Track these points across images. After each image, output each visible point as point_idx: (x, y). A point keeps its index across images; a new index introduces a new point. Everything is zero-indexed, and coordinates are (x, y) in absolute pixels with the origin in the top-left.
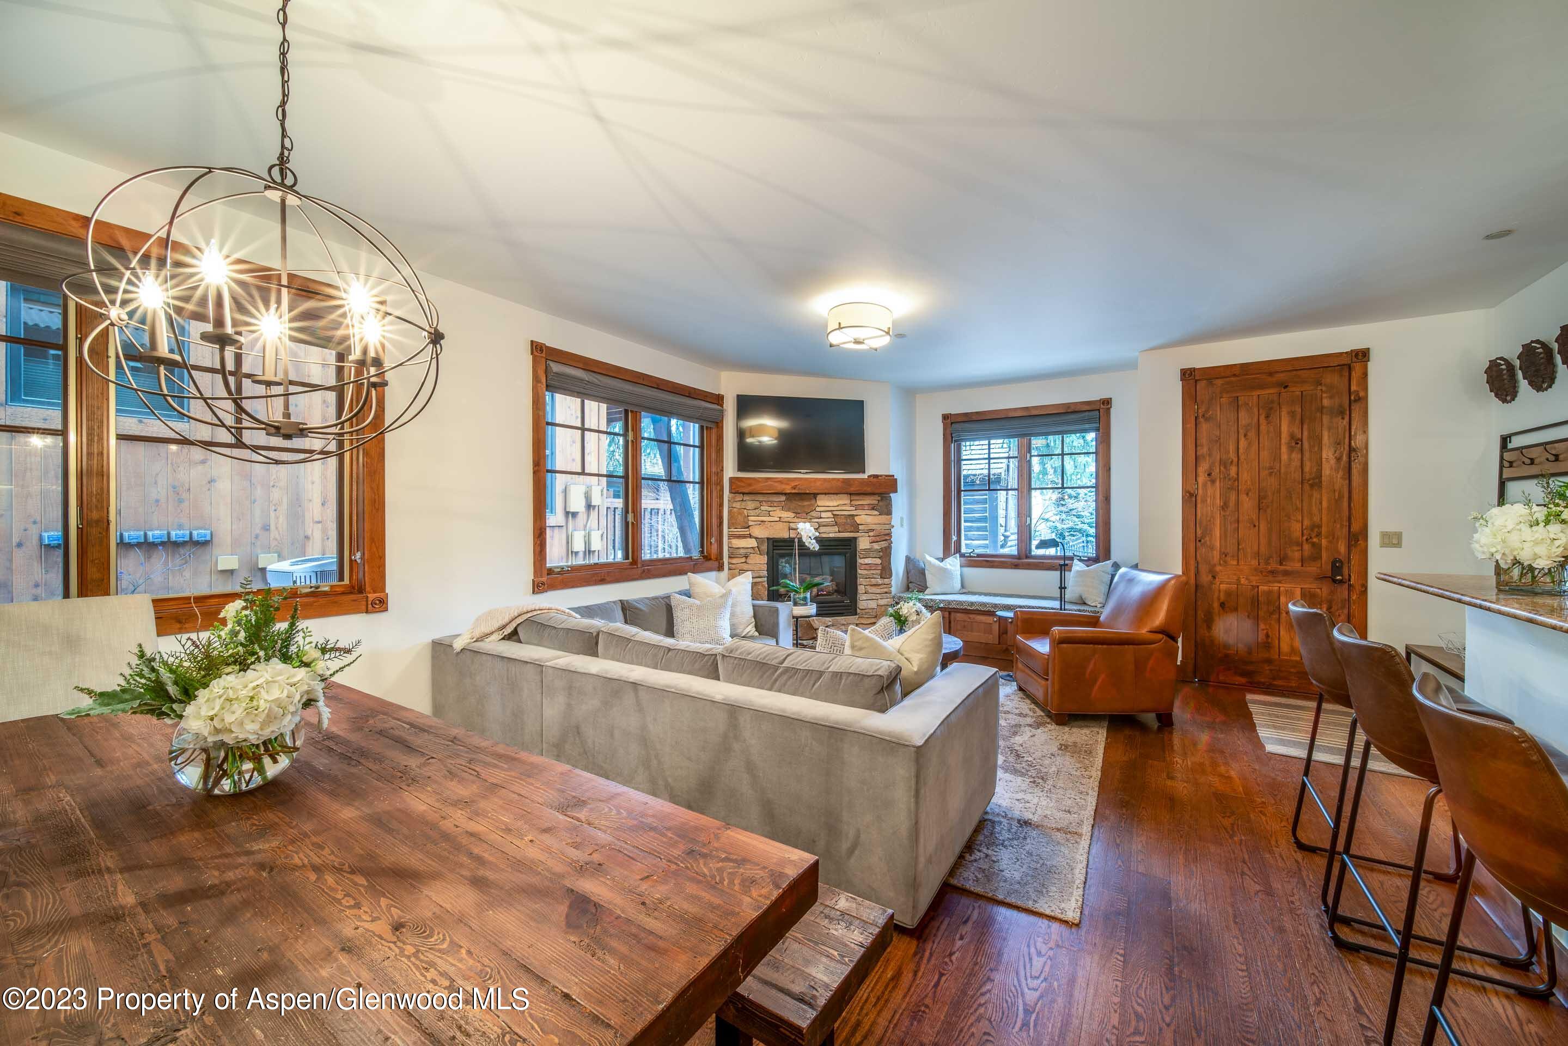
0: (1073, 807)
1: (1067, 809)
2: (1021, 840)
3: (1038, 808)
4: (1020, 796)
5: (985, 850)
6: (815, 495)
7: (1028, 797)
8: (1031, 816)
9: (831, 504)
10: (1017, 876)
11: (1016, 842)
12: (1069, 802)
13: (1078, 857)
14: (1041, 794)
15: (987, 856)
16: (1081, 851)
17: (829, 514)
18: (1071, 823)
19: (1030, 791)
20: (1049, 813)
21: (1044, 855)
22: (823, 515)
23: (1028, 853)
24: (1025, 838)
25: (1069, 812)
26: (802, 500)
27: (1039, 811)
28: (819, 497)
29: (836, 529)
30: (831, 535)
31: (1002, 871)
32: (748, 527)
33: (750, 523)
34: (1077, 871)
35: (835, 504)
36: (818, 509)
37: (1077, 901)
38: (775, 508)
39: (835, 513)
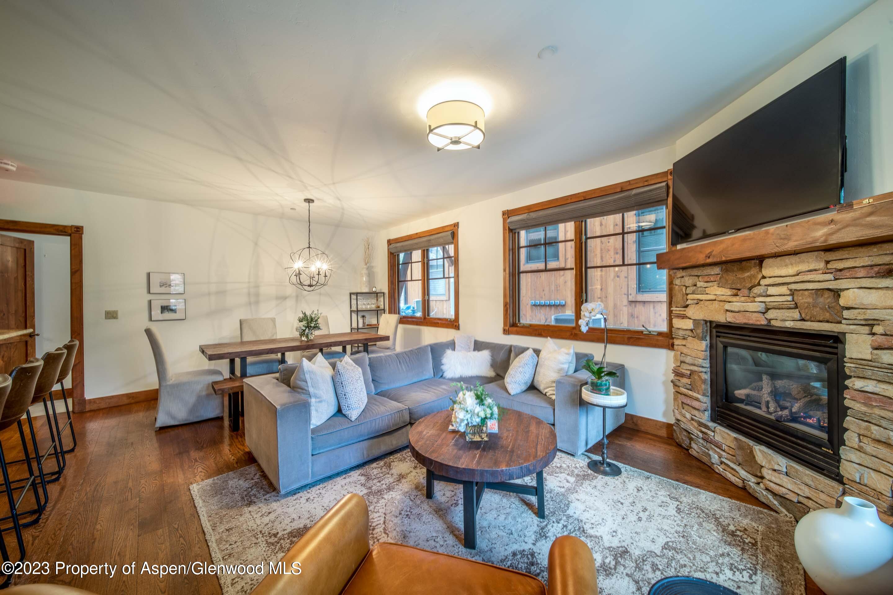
0: (228, 536)
1: (231, 532)
2: (244, 496)
3: (251, 517)
4: (272, 516)
5: (256, 480)
6: (760, 260)
7: (266, 520)
8: (250, 509)
9: (783, 271)
10: (231, 483)
11: (246, 493)
12: (234, 539)
13: (204, 509)
14: (259, 529)
15: (252, 479)
16: (204, 513)
17: (784, 290)
18: (220, 523)
19: (269, 526)
20: (241, 519)
21: (225, 498)
22: (772, 290)
23: (234, 494)
24: (243, 498)
25: (227, 530)
26: (743, 270)
27: (248, 515)
28: (766, 262)
29: (796, 314)
30: (789, 324)
31: (239, 479)
32: (687, 306)
33: (689, 302)
34: (201, 502)
35: (791, 270)
36: (763, 282)
37: (194, 491)
38: (710, 284)
39: (793, 287)
